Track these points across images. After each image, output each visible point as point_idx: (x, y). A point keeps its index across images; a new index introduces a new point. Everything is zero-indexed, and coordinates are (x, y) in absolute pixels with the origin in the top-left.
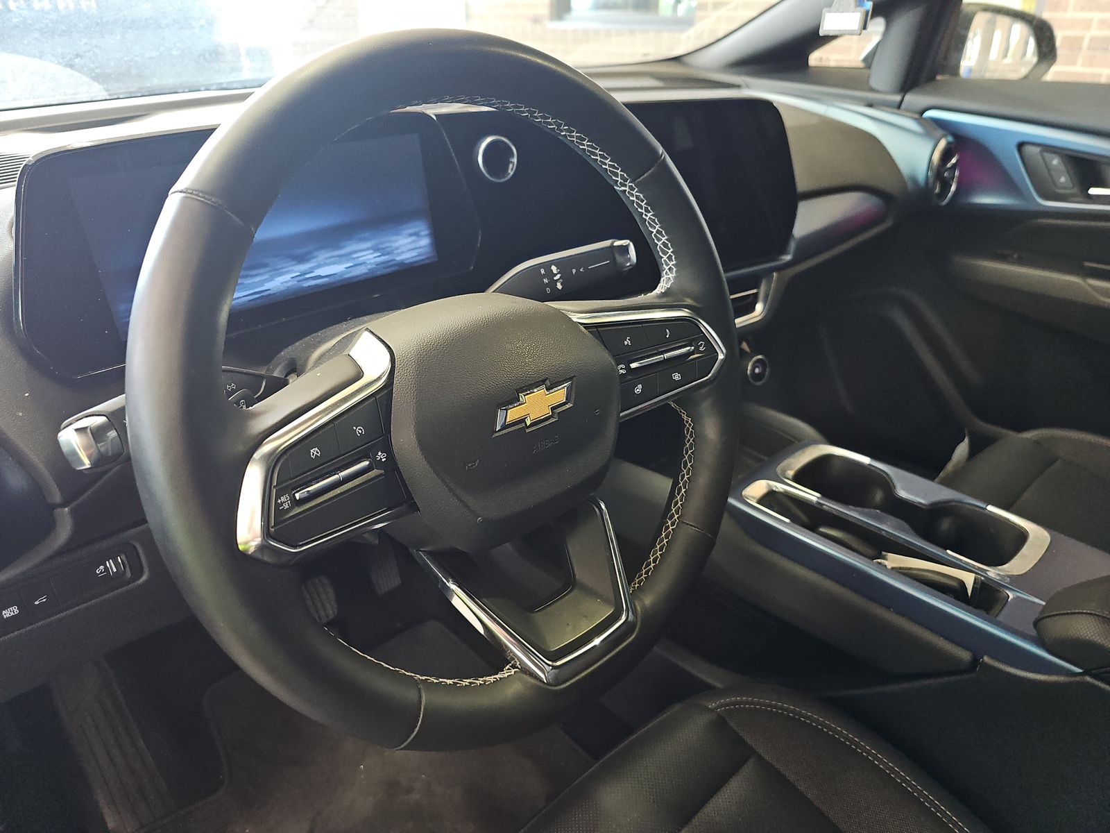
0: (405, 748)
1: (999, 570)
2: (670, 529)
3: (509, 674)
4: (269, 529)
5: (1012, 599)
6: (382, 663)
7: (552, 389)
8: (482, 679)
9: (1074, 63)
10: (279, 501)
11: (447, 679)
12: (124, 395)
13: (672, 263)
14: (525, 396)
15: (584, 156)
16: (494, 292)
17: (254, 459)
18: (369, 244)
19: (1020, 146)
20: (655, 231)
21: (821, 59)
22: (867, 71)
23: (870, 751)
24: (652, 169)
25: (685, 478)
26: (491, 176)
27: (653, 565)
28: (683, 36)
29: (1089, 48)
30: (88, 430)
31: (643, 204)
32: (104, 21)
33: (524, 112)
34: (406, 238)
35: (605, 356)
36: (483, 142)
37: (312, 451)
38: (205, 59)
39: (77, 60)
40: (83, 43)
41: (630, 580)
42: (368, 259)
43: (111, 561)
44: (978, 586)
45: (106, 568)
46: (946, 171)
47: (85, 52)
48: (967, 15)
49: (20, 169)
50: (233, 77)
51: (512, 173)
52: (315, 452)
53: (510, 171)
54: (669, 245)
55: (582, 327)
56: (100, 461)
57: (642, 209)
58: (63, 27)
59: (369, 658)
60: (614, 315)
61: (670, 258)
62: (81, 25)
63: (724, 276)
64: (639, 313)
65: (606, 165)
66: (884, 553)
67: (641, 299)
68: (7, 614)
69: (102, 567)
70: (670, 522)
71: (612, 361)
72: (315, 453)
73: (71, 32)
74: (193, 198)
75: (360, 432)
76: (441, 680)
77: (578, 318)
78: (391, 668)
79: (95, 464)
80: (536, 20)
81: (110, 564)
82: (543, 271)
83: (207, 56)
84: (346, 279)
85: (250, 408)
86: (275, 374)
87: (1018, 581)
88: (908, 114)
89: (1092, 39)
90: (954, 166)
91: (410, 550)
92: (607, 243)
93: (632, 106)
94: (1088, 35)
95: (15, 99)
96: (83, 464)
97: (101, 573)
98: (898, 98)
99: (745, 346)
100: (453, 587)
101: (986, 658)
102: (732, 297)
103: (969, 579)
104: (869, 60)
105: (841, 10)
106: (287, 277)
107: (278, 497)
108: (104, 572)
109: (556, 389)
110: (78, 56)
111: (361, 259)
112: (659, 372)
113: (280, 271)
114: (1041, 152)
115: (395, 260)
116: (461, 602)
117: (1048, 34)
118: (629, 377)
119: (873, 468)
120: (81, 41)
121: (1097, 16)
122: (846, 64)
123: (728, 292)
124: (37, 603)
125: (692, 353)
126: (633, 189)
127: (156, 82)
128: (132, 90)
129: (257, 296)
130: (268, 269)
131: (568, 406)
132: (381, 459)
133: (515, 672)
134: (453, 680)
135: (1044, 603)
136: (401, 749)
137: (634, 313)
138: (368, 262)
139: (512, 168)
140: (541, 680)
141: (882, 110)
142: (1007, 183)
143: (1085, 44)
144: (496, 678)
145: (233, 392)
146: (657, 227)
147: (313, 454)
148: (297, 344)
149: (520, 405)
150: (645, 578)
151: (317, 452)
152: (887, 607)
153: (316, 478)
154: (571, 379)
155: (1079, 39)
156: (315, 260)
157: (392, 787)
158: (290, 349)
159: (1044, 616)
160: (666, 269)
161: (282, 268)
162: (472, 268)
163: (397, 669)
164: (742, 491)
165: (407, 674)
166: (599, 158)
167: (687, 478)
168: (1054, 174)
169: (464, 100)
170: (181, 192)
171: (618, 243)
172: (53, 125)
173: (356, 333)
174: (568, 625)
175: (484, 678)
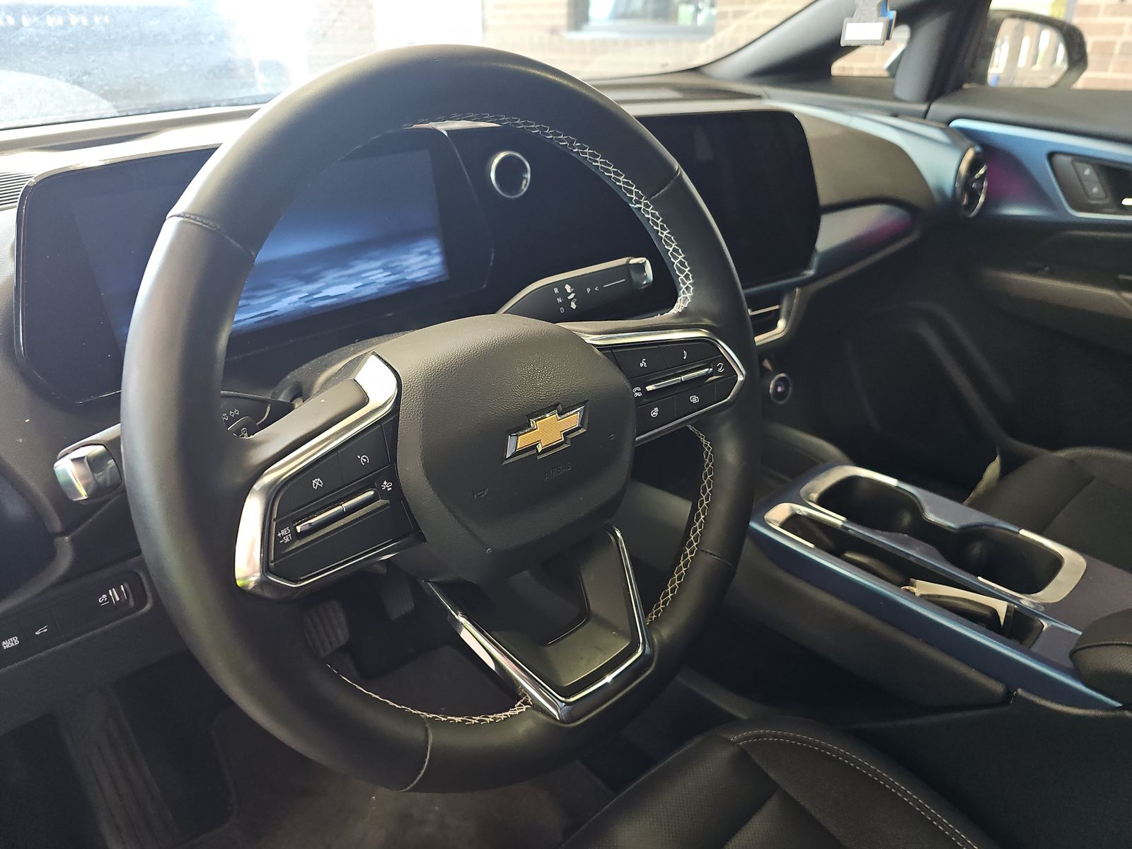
0: (413, 790)
1: (1033, 598)
2: (689, 558)
3: (521, 710)
4: (268, 564)
5: (1047, 629)
6: (387, 701)
7: (564, 413)
8: (492, 716)
9: (1106, 70)
10: (279, 535)
11: (456, 717)
12: (119, 424)
13: (690, 282)
14: (536, 421)
15: (597, 174)
16: (505, 313)
17: (254, 490)
18: (378, 264)
19: (1051, 156)
20: (671, 249)
21: (844, 68)
22: (891, 80)
23: (899, 787)
24: (669, 185)
25: (704, 504)
26: (504, 192)
27: (670, 595)
28: (703, 46)
29: (1121, 54)
30: (85, 460)
31: (658, 222)
32: (112, 38)
33: (534, 129)
34: (416, 256)
35: (619, 379)
36: (496, 157)
37: (314, 482)
38: (215, 74)
39: (85, 78)
40: (90, 60)
41: (647, 610)
42: (378, 279)
43: (113, 589)
44: (1012, 615)
45: (109, 596)
46: (974, 182)
47: (93, 69)
48: (994, 21)
49: (21, 193)
50: (243, 93)
51: (525, 189)
52: (317, 482)
53: (523, 187)
54: (686, 263)
55: (595, 349)
56: (97, 492)
57: (658, 227)
58: (71, 45)
59: (374, 695)
60: (629, 336)
61: (687, 277)
62: (88, 42)
63: (743, 293)
64: (655, 334)
65: (620, 182)
66: (912, 579)
67: (658, 319)
68: (7, 644)
69: (104, 596)
70: (688, 550)
71: (627, 384)
72: (317, 484)
73: (79, 50)
74: (197, 224)
75: (365, 460)
76: (449, 718)
77: (592, 340)
78: (397, 706)
79: (91, 496)
80: (554, 31)
81: (113, 592)
82: (556, 291)
83: (217, 71)
84: (357, 299)
85: (251, 437)
86: (280, 399)
87: (1052, 610)
88: (934, 124)
89: (1124, 44)
90: (982, 177)
91: (419, 580)
92: (622, 261)
93: (644, 120)
94: (1120, 40)
95: (23, 118)
96: (81, 495)
97: (104, 602)
98: (923, 107)
99: (767, 364)
100: (462, 620)
101: (1020, 691)
102: (752, 313)
103: (1001, 607)
104: (893, 69)
105: (863, 20)
106: (295, 298)
107: (278, 531)
108: (107, 601)
109: (568, 414)
110: (86, 73)
111: (370, 278)
112: (675, 394)
113: (287, 292)
114: (1073, 161)
116: (470, 636)
117: (1078, 40)
118: (645, 400)
119: (900, 491)
120: (89, 58)
122: (870, 73)
123: (747, 310)
124: (37, 633)
125: (711, 375)
126: (649, 207)
127: (165, 99)
128: (142, 107)
129: (264, 317)
130: (275, 290)
131: (581, 431)
132: (387, 488)
133: (526, 708)
134: (462, 718)
135: (1080, 633)
136: (407, 791)
137: (651, 334)
138: (378, 282)
139: (526, 184)
140: (553, 718)
141: (912, 121)
142: (1038, 195)
143: (1117, 49)
144: (506, 715)
145: (237, 418)
146: (673, 245)
147: (315, 484)
148: (304, 367)
149: (531, 431)
150: (662, 608)
151: (320, 483)
153: (319, 510)
154: (584, 403)
155: (1111, 45)
156: (322, 280)
157: (404, 819)
158: (296, 372)
159: (1081, 646)
160: (684, 289)
161: (289, 289)
162: (485, 286)
163: (404, 707)
164: (765, 514)
165: (414, 712)
166: (612, 175)
167: (707, 504)
168: (1085, 183)
169: (473, 118)
170: (178, 216)
171: (634, 261)
172: (61, 143)
173: (362, 356)
174: (582, 658)
175: (494, 716)
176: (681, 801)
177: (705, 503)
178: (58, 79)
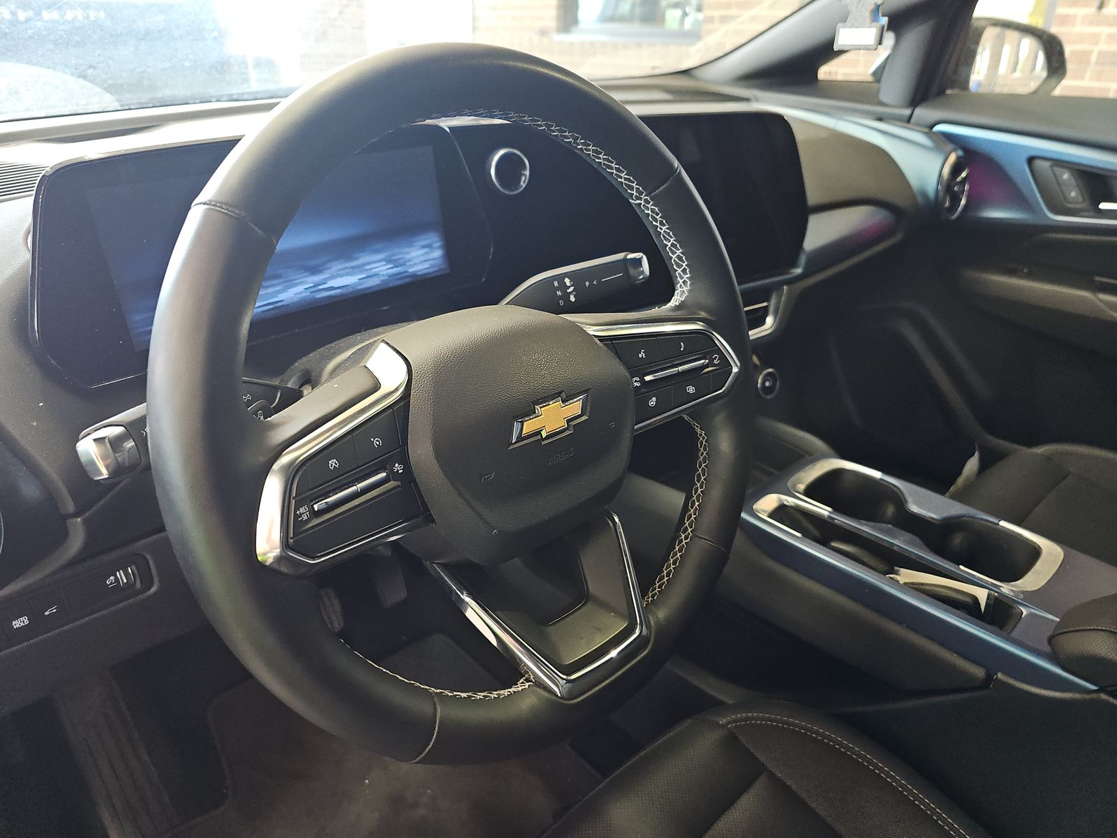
0: (419, 762)
1: (1012, 586)
2: (684, 543)
3: (523, 687)
4: (288, 541)
5: (1025, 616)
6: (398, 676)
7: (567, 401)
8: (496, 693)
9: (1082, 78)
10: (298, 512)
11: (462, 692)
12: (145, 404)
13: (687, 276)
14: (541, 408)
15: (600, 170)
16: (507, 304)
17: (274, 470)
18: (382, 256)
19: (1031, 160)
20: (669, 244)
21: (830, 73)
22: (876, 85)
23: (883, 768)
24: (668, 183)
25: (699, 492)
26: (503, 188)
27: (666, 578)
28: (693, 49)
29: (1097, 63)
30: (107, 440)
31: (658, 217)
32: (118, 32)
33: (541, 126)
34: (418, 249)
35: (620, 369)
36: (495, 154)
37: (330, 462)
38: (217, 70)
39: (90, 71)
40: (96, 54)
41: (644, 594)
42: (381, 271)
43: (121, 571)
44: (992, 602)
45: (116, 579)
46: (957, 185)
47: (98, 63)
48: (977, 29)
49: (37, 182)
50: (244, 89)
51: (524, 186)
52: (333, 463)
53: (522, 184)
54: (684, 258)
55: (596, 340)
56: (118, 471)
57: (657, 222)
58: (78, 39)
59: (384, 670)
60: (629, 328)
61: (684, 271)
62: (95, 37)
63: (738, 288)
64: (653, 326)
65: (621, 178)
66: (896, 568)
67: (655, 312)
68: (17, 624)
69: (112, 578)
70: (683, 536)
71: (626, 374)
72: (334, 464)
73: (86, 44)
74: (216, 210)
75: (378, 443)
76: (455, 693)
77: (594, 331)
78: (406, 681)
79: (112, 475)
80: (543, 33)
81: (121, 575)
82: (556, 284)
83: (219, 67)
84: (360, 290)
85: (269, 419)
86: (290, 386)
87: (1031, 597)
88: (918, 128)
89: (1100, 53)
90: (964, 180)
91: (424, 562)
92: (620, 256)
93: (647, 119)
94: (1096, 50)
95: (27, 110)
96: (102, 474)
97: (111, 583)
98: (907, 112)
99: (755, 360)
100: (468, 599)
101: (1000, 675)
102: (746, 309)
103: (982, 595)
104: (878, 74)
105: (856, 26)
106: (300, 288)
107: (297, 508)
108: (114, 583)
109: (571, 401)
110: (91, 67)
111: (373, 271)
112: (673, 384)
113: (294, 282)
114: (1051, 166)
115: (406, 272)
116: (475, 614)
117: (1057, 48)
118: (643, 390)
119: (884, 483)
120: (95, 52)
121: (1105, 30)
122: (855, 78)
123: (742, 305)
124: (47, 613)
125: (707, 366)
126: (648, 203)
127: (166, 93)
128: (143, 101)
129: (271, 307)
131: (584, 418)
132: (398, 470)
133: (529, 686)
134: (467, 694)
135: (1058, 620)
136: (417, 763)
137: (649, 326)
138: (381, 273)
139: (524, 182)
140: (554, 693)
141: (895, 125)
142: (1017, 197)
143: (1094, 58)
144: (510, 692)
145: (251, 403)
146: (672, 240)
147: (332, 465)
148: (311, 355)
149: (536, 417)
150: (658, 591)
151: (336, 464)
152: (900, 623)
153: (334, 490)
154: (586, 391)
155: (1088, 54)
156: (328, 271)
157: (397, 801)
158: (304, 359)
159: (1058, 632)
160: (681, 283)
161: (296, 279)
162: (484, 280)
163: (412, 682)
164: (753, 504)
165: (422, 687)
166: (614, 171)
167: (701, 492)
168: (1064, 188)
169: (482, 114)
170: (204, 204)
171: (631, 256)
172: (66, 135)
173: (372, 344)
174: (582, 638)
175: (498, 692)
176: (672, 781)
177: (699, 490)
178: (64, 72)
